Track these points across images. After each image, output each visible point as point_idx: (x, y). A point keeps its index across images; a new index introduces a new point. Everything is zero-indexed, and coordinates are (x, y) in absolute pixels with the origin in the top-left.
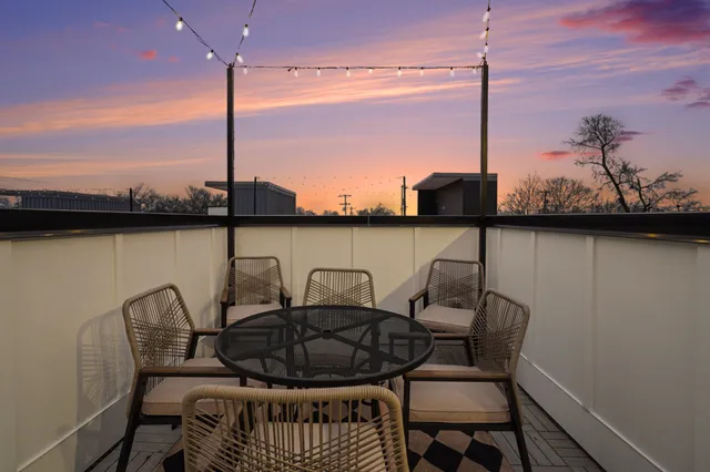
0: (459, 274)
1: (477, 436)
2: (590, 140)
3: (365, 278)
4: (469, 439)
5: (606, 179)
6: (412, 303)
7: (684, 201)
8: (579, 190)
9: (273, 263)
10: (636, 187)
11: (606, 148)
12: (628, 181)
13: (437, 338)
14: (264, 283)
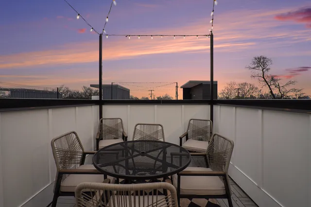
0: (201, 125)
1: (210, 200)
2: (257, 67)
3: (160, 128)
4: (207, 201)
5: (264, 83)
6: (181, 139)
7: (298, 93)
8: (252, 88)
9: (119, 121)
10: (278, 87)
11: (264, 70)
12: (274, 84)
13: (192, 155)
14: (115, 130)
